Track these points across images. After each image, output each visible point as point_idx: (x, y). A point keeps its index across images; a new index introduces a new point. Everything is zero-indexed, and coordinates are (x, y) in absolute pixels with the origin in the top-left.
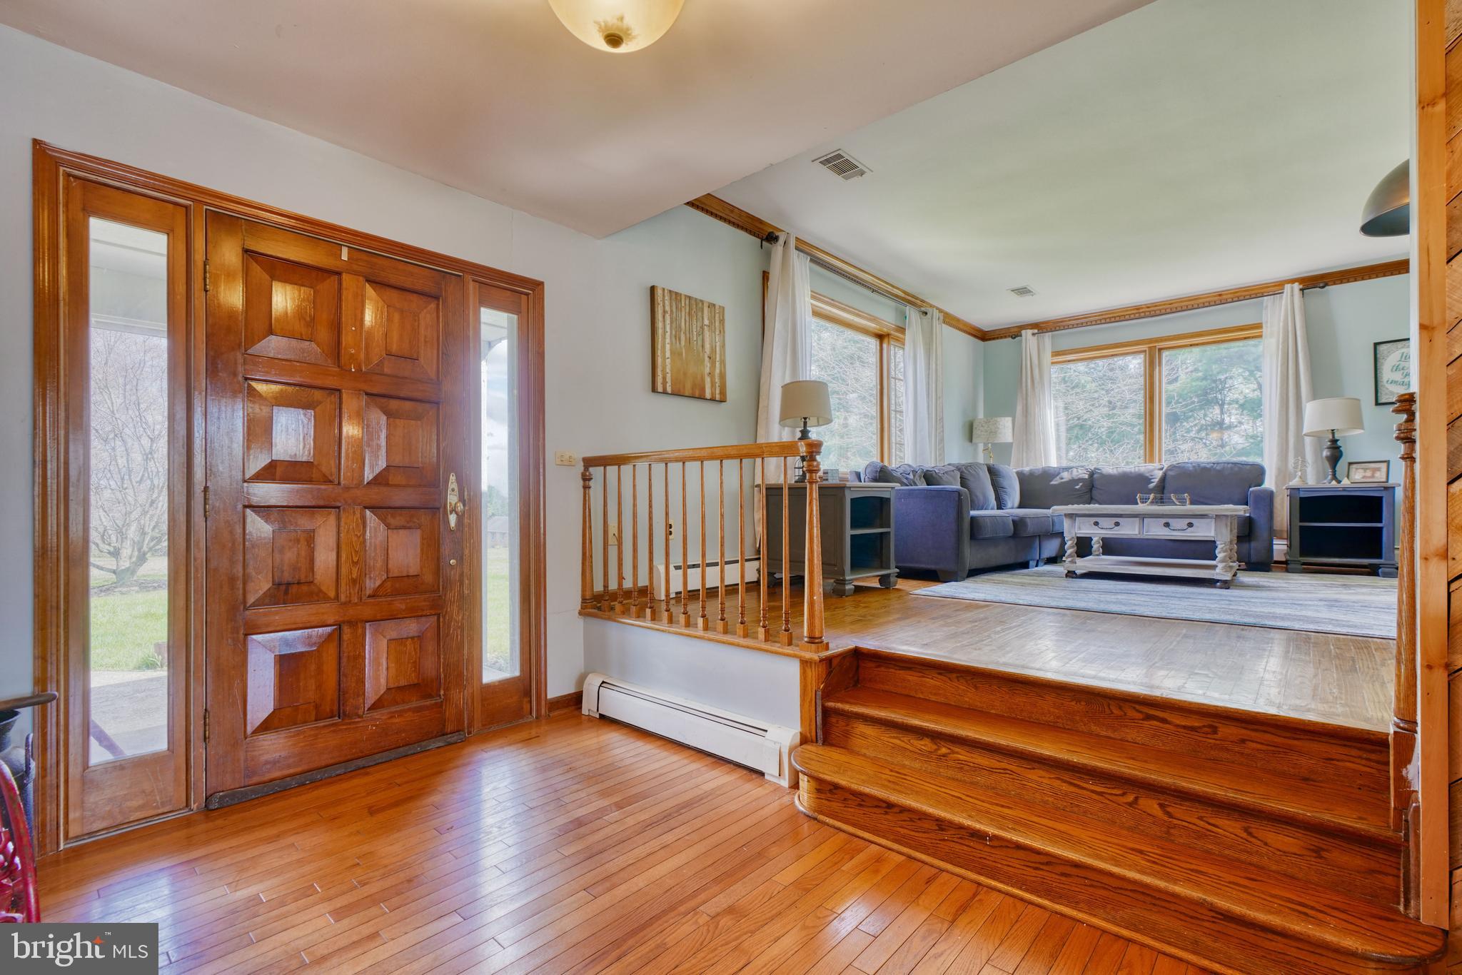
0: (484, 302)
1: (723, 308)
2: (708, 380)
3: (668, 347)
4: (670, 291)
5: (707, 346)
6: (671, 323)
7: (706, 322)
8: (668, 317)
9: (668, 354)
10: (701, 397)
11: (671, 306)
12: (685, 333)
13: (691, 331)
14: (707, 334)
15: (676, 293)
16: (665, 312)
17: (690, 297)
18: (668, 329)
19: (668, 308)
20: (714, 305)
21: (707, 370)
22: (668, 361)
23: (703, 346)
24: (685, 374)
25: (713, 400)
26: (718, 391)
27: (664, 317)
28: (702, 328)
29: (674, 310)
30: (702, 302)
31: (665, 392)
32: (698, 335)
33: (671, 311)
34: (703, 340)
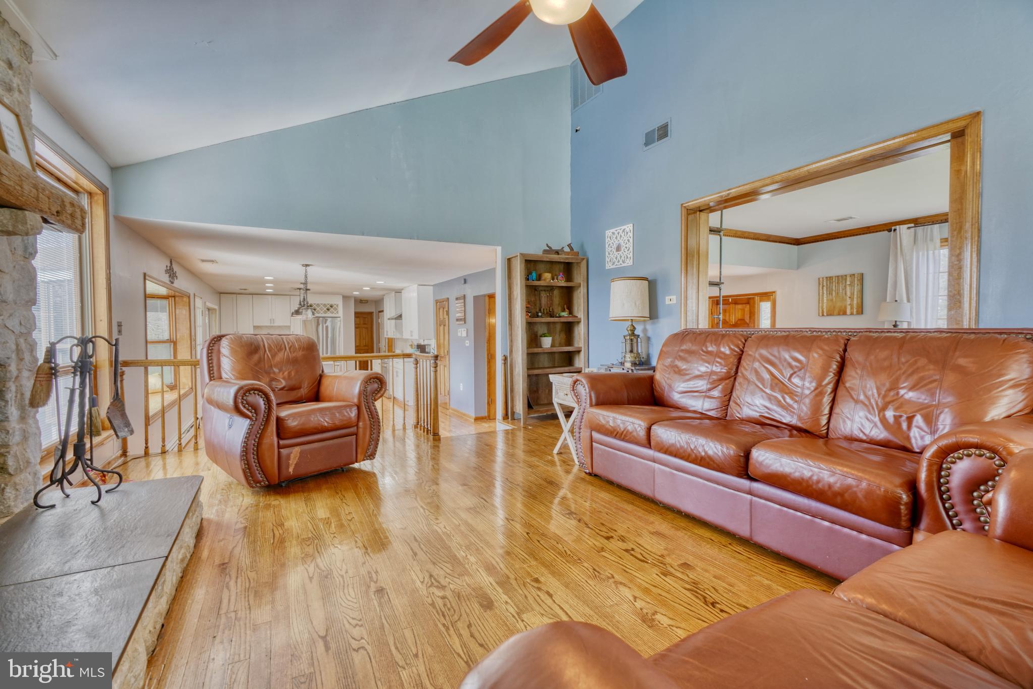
0: (761, 301)
1: (862, 274)
2: (849, 308)
3: (825, 299)
4: (827, 278)
5: (849, 294)
6: (827, 288)
7: (848, 283)
8: (825, 288)
9: (825, 301)
10: (845, 313)
11: (827, 283)
12: (835, 291)
13: (838, 289)
14: (848, 288)
15: (830, 277)
16: (823, 286)
17: (838, 276)
18: (825, 292)
19: (825, 284)
20: (854, 275)
21: (849, 303)
22: (825, 305)
23: (846, 294)
24: (834, 307)
25: (852, 314)
26: (855, 310)
27: (823, 288)
28: (845, 286)
29: (828, 284)
30: (846, 276)
31: (823, 315)
32: (843, 290)
33: (827, 285)
34: (846, 291)
